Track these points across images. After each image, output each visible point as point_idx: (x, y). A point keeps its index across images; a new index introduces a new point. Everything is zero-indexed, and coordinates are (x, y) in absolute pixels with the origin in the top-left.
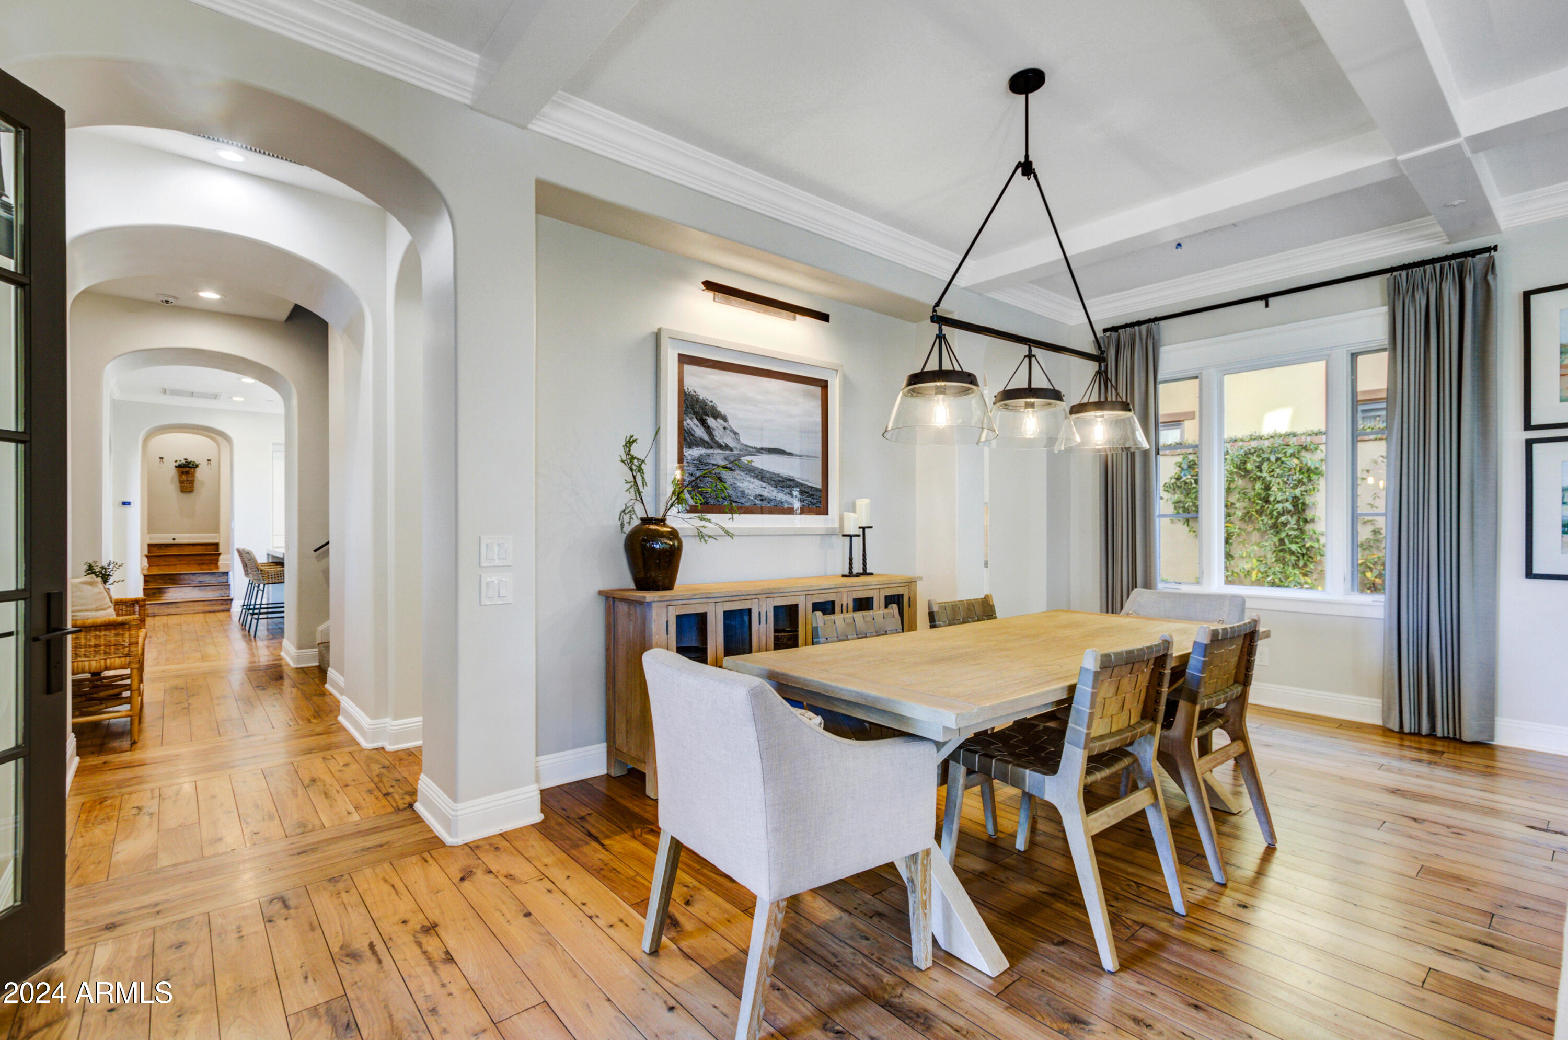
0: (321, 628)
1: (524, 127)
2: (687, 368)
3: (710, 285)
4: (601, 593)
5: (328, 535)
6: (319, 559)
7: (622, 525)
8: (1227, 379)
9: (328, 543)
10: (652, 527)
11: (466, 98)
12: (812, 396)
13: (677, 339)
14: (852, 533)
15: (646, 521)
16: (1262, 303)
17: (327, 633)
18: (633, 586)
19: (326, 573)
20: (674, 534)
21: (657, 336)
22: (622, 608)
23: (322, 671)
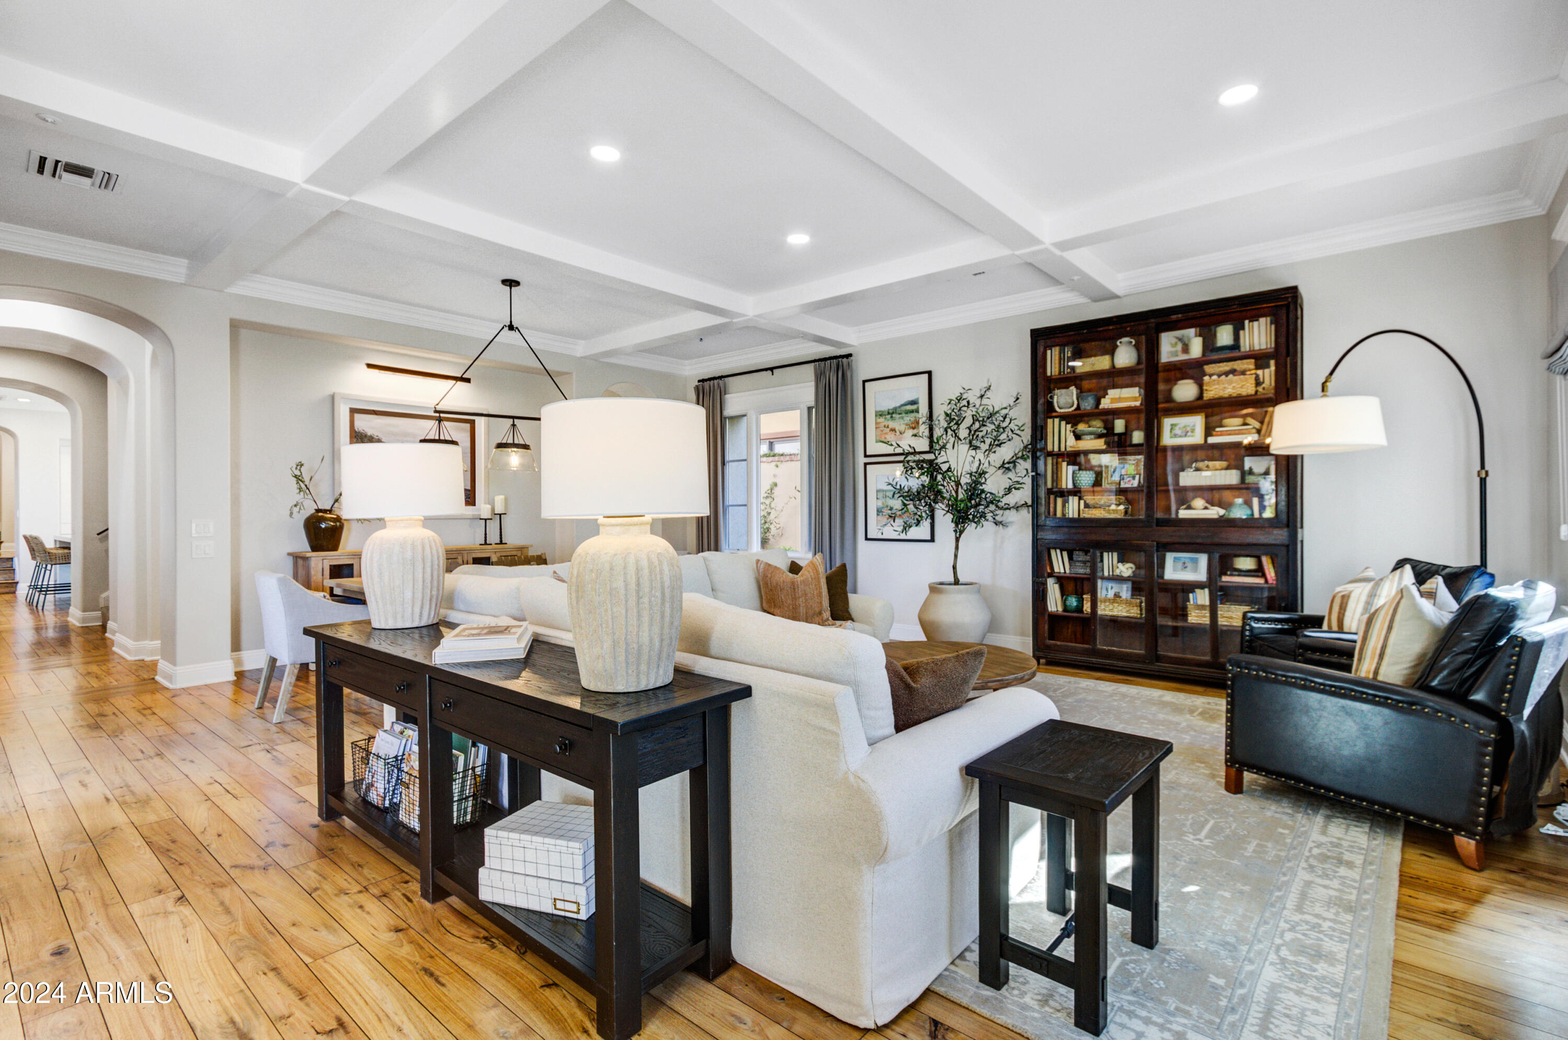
0: (104, 595)
1: (221, 291)
2: (357, 416)
3: (370, 366)
4: (289, 554)
5: (106, 522)
6: (101, 540)
7: (291, 514)
8: (762, 416)
9: (107, 530)
10: (320, 514)
11: (182, 280)
12: (462, 429)
13: (346, 398)
14: (486, 517)
15: (318, 511)
16: (769, 372)
17: (107, 599)
18: (309, 549)
19: (107, 551)
20: (338, 519)
21: (333, 397)
22: (300, 562)
23: (104, 628)
